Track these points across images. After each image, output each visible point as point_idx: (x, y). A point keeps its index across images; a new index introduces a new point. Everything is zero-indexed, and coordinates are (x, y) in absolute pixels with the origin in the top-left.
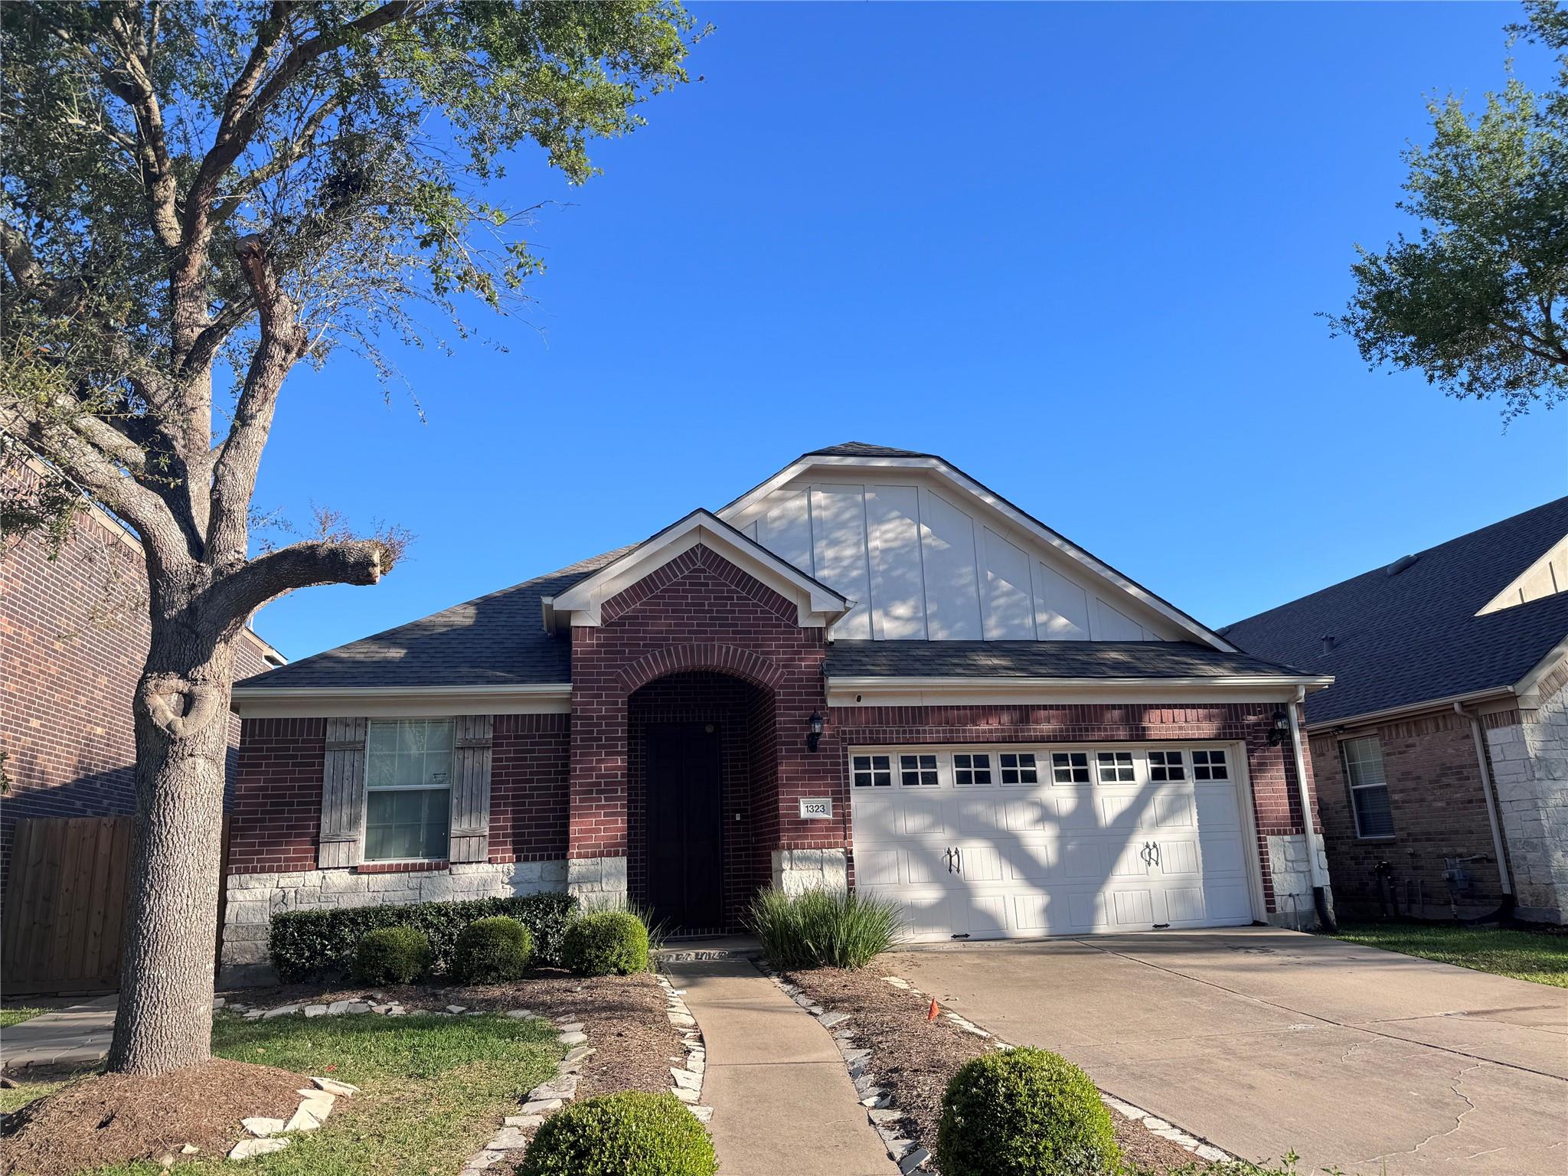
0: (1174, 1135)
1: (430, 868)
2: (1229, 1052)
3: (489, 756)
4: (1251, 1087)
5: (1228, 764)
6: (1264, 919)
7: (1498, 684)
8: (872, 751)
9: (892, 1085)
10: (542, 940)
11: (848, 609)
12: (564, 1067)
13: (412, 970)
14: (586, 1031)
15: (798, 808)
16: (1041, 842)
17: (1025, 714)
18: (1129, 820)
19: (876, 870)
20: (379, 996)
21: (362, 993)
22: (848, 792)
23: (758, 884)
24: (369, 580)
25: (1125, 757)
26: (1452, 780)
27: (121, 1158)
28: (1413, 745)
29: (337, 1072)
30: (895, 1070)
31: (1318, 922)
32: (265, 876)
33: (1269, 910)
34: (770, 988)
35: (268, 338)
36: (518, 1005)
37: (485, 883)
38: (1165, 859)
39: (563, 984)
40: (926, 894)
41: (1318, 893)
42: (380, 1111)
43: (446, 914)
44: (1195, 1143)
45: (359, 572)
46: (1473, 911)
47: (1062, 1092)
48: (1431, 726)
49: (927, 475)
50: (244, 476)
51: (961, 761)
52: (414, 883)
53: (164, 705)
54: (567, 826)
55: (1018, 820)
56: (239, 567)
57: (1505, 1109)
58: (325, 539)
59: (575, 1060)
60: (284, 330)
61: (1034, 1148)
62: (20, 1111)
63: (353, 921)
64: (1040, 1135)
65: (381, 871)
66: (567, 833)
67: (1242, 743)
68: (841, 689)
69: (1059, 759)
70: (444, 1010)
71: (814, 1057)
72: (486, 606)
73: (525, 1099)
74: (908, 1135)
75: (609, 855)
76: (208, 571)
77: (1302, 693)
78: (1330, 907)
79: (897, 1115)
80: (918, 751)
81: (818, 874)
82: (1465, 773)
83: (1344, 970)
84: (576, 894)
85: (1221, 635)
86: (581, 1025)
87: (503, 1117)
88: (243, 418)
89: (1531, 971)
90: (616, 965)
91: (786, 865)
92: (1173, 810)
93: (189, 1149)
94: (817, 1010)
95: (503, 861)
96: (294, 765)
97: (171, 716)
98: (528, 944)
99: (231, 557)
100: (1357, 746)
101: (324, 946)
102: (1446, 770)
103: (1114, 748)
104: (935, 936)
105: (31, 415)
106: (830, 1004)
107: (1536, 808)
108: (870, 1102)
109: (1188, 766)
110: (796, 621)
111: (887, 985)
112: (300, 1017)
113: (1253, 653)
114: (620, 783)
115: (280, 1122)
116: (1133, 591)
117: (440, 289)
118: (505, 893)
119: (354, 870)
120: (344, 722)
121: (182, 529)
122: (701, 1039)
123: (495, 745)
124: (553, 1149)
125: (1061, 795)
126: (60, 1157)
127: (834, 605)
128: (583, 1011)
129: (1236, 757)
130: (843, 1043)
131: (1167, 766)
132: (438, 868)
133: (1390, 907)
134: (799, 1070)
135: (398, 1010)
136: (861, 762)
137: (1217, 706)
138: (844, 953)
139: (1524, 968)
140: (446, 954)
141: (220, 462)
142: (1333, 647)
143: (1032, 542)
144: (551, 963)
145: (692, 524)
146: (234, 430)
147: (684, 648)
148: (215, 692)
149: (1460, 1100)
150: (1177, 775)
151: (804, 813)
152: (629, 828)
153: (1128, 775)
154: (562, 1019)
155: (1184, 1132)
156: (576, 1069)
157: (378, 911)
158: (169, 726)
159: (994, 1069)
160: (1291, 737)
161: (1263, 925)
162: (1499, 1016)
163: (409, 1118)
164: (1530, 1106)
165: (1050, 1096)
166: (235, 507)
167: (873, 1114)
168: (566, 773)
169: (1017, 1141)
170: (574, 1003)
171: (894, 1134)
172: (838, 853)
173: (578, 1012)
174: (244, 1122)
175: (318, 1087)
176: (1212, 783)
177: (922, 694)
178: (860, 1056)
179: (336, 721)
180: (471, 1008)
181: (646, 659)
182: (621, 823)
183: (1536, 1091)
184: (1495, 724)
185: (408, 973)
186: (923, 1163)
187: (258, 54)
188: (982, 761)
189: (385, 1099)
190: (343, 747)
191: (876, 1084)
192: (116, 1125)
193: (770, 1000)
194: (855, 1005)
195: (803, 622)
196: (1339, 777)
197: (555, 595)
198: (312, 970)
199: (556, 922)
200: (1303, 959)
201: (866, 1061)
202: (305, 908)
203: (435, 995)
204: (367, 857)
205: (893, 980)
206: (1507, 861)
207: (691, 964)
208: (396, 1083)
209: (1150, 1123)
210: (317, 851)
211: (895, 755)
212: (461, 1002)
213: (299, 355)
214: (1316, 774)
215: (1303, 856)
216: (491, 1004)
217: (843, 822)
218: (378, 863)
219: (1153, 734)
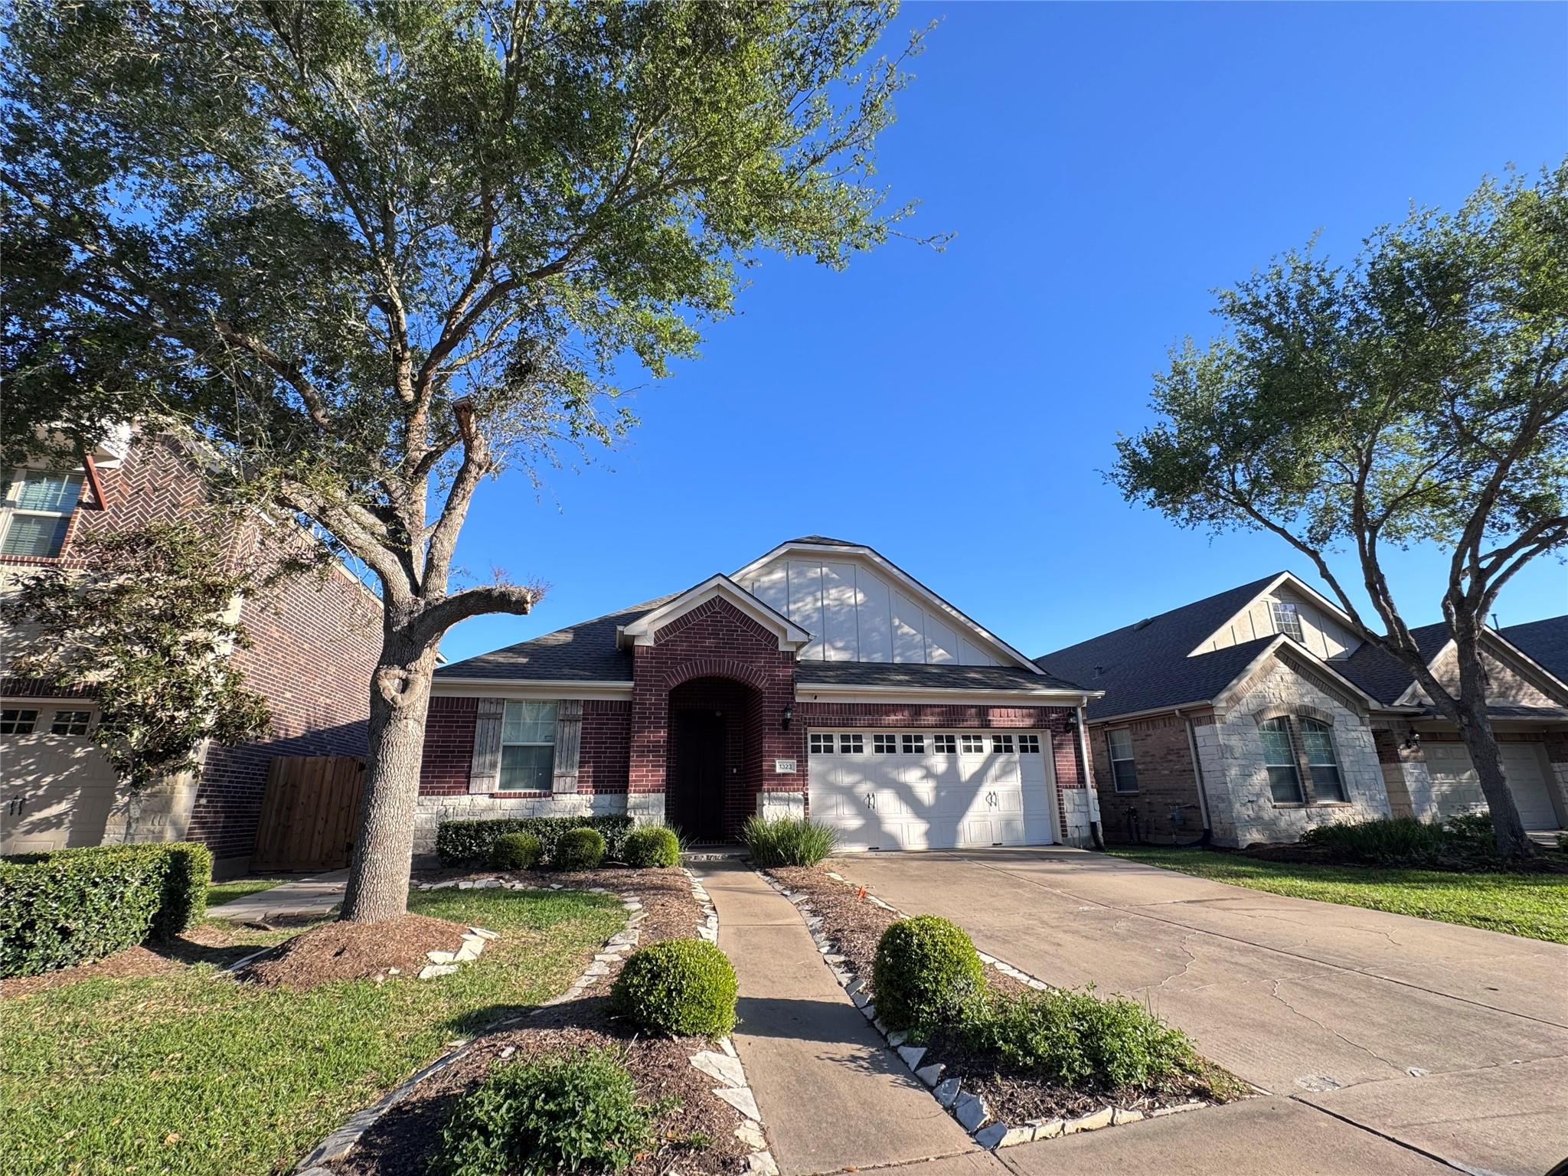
0: (1014, 973)
1: (540, 796)
2: (1043, 922)
3: (580, 725)
4: (1059, 945)
5: (1040, 744)
6: (1061, 842)
7: (1202, 699)
8: (822, 731)
9: (838, 940)
10: (611, 843)
11: (810, 640)
12: (629, 925)
13: (528, 861)
14: (641, 902)
15: (775, 766)
16: (925, 791)
17: (917, 710)
18: (979, 778)
19: (824, 808)
20: (507, 877)
21: (495, 875)
22: (807, 756)
23: (749, 814)
24: (524, 612)
25: (978, 738)
26: (1173, 757)
27: (350, 976)
28: (1150, 735)
29: (484, 924)
30: (839, 930)
31: (1093, 844)
32: (434, 797)
33: (1063, 835)
34: (755, 879)
35: (468, 460)
36: (596, 884)
37: (575, 808)
38: (1001, 804)
39: (625, 872)
40: (854, 823)
41: (1093, 825)
42: (513, 950)
43: (551, 826)
44: (1028, 978)
45: (517, 607)
46: (1186, 839)
47: (952, 943)
48: (1161, 723)
49: (861, 558)
50: (448, 545)
51: (878, 738)
52: (530, 805)
53: (390, 686)
54: (627, 772)
55: (912, 777)
56: (441, 601)
57: (1214, 961)
58: (497, 586)
59: (635, 921)
60: (478, 456)
61: (935, 978)
62: (283, 944)
63: (491, 828)
64: (939, 970)
65: (509, 796)
66: (628, 777)
67: (1049, 731)
68: (806, 691)
69: (938, 738)
70: (549, 887)
71: (787, 921)
72: (579, 631)
73: (606, 944)
74: (850, 970)
75: (654, 792)
76: (422, 603)
77: (1085, 701)
78: (1100, 834)
79: (842, 958)
80: (850, 731)
81: (786, 808)
82: (1182, 753)
83: (1111, 874)
84: (633, 815)
85: (1034, 662)
86: (638, 898)
87: (593, 954)
88: (449, 507)
89: (1223, 877)
90: (658, 861)
91: (766, 802)
92: (1005, 772)
93: (393, 971)
94: (787, 893)
95: (586, 793)
96: (457, 727)
97: (394, 693)
98: (603, 847)
99: (437, 594)
100: (1116, 735)
101: (471, 844)
102: (1170, 751)
103: (972, 733)
104: (858, 849)
105: (321, 502)
106: (795, 889)
107: (1224, 775)
108: (825, 950)
109: (1016, 744)
110: (777, 647)
111: (829, 878)
112: (456, 889)
113: (1054, 675)
114: (662, 746)
115: (452, 955)
116: (984, 634)
117: (574, 433)
118: (588, 813)
119: (492, 796)
120: (490, 701)
121: (408, 576)
122: (714, 909)
123: (584, 719)
124: (637, 973)
125: (939, 762)
126: (310, 974)
127: (802, 638)
128: (638, 889)
129: (1045, 740)
130: (804, 913)
131: (1003, 744)
132: (545, 796)
133: (1135, 836)
134: (778, 929)
135: (519, 886)
136: (816, 738)
137: (1033, 708)
138: (802, 858)
139: (1218, 875)
140: (549, 851)
141: (433, 535)
142: (1101, 673)
143: (926, 603)
144: (617, 859)
145: (714, 583)
146: (443, 516)
147: (706, 662)
148: (422, 679)
149: (1186, 955)
150: (1009, 749)
151: (778, 770)
152: (667, 775)
153: (979, 749)
154: (625, 894)
155: (1020, 971)
156: (638, 926)
157: (508, 822)
158: (392, 699)
159: (910, 929)
160: (1078, 728)
161: (1060, 845)
162: (1207, 904)
163: (534, 955)
164: (1229, 958)
165: (944, 945)
166: (441, 563)
167: (827, 957)
168: (628, 739)
169: (925, 974)
170: (632, 884)
171: (841, 970)
172: (799, 795)
173: (635, 890)
174: (429, 954)
175: (473, 933)
176: (1030, 755)
177: (855, 696)
178: (816, 921)
179: (485, 700)
180: (566, 886)
181: (682, 668)
182: (662, 772)
183: (1231, 949)
184: (1200, 724)
185: (526, 862)
186: (861, 988)
187: (469, 289)
188: (891, 739)
189: (516, 942)
190: (489, 716)
191: (827, 939)
192: (346, 954)
193: (755, 886)
194: (811, 890)
195: (782, 648)
196: (1105, 754)
197: (626, 625)
198: (463, 859)
199: (620, 833)
200: (1084, 867)
201: (820, 924)
202: (460, 819)
203: (543, 878)
204: (500, 788)
205: (832, 875)
206: (1207, 808)
207: (704, 863)
208: (522, 932)
209: (999, 965)
210: (469, 783)
211: (837, 733)
212: (560, 882)
213: (487, 471)
214: (1094, 752)
215: (1084, 802)
216: (579, 883)
217: (803, 775)
218: (507, 791)
219: (995, 724)
